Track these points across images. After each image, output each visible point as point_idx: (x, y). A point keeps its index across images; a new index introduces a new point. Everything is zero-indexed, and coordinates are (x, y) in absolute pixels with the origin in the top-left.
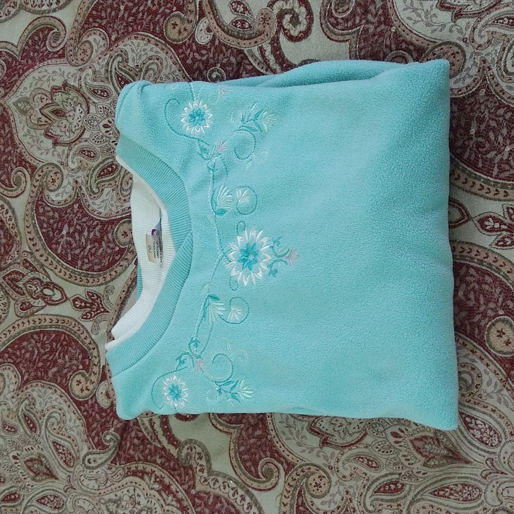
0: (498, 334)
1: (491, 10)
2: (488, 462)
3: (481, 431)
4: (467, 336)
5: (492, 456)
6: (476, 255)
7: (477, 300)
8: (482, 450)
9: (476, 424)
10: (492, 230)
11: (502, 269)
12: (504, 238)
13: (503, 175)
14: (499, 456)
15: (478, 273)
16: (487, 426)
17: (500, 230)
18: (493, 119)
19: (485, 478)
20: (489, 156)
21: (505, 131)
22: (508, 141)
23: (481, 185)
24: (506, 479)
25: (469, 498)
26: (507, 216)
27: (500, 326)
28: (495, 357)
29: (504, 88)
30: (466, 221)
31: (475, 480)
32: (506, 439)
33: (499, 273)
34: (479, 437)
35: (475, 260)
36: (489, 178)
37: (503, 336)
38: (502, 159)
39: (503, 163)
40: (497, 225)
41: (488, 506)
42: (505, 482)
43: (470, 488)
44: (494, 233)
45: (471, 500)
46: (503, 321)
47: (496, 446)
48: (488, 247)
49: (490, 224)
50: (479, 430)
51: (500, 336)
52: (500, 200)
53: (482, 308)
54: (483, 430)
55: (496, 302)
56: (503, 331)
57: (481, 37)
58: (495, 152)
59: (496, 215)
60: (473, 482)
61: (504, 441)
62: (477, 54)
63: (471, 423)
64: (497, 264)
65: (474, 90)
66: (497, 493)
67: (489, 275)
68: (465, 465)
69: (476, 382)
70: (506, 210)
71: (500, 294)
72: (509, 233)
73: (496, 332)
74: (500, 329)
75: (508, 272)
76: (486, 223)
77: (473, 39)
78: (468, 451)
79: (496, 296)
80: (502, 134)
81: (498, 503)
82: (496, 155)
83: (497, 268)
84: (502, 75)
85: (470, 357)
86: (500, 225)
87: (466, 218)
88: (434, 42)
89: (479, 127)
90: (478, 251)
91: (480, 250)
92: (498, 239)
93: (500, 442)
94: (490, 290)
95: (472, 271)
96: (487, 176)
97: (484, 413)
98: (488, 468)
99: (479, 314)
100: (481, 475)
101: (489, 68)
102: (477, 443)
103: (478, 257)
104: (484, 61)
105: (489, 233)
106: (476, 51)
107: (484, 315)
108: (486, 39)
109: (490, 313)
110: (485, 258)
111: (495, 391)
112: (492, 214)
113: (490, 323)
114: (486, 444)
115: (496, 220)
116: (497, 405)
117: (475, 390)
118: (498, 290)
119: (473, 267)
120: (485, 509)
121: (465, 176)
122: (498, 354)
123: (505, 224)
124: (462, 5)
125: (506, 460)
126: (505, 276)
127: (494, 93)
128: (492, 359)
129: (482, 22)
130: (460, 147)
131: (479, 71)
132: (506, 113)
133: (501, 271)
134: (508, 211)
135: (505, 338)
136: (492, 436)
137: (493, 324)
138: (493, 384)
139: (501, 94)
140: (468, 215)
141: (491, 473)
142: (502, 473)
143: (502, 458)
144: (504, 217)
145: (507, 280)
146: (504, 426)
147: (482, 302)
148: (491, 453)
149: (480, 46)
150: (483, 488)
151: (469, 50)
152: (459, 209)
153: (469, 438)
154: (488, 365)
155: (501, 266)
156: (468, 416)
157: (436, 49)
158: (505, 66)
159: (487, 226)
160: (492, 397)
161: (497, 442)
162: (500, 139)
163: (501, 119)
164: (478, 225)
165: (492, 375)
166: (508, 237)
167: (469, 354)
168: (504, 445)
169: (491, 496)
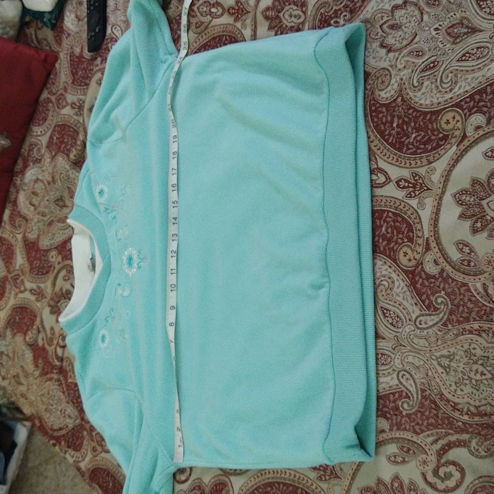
0: (404, 254)
1: (407, 46)
2: (395, 338)
3: (392, 318)
4: (387, 257)
5: (397, 334)
6: (394, 204)
7: (393, 233)
8: (392, 330)
9: (390, 314)
10: (404, 187)
11: (408, 212)
12: (410, 192)
13: (408, 152)
14: (401, 334)
15: (393, 215)
16: (396, 315)
17: (408, 187)
18: (406, 117)
19: (394, 350)
20: (403, 140)
21: (413, 124)
22: (414, 131)
23: (397, 159)
24: (406, 350)
25: (385, 363)
26: (412, 178)
27: (405, 249)
28: (402, 269)
29: (412, 96)
30: (389, 183)
31: (388, 351)
32: (406, 323)
33: (406, 215)
34: (391, 322)
35: (393, 207)
36: (401, 154)
37: (407, 256)
38: (409, 142)
39: (410, 145)
40: (406, 184)
41: (395, 369)
42: (406, 352)
43: (386, 356)
44: (404, 190)
45: (386, 364)
46: (406, 246)
47: (400, 327)
48: (401, 199)
49: (402, 184)
50: (391, 317)
51: (405, 256)
52: (407, 168)
53: (395, 238)
54: (393, 318)
55: (403, 234)
56: (407, 252)
57: (401, 64)
58: (406, 137)
59: (405, 178)
60: (387, 352)
61: (405, 324)
62: (398, 75)
63: (387, 313)
64: (405, 209)
65: (395, 98)
66: (401, 360)
67: (400, 216)
68: (382, 340)
69: (391, 287)
70: (411, 174)
71: (406, 228)
72: (413, 189)
73: (403, 253)
74: (405, 251)
75: (411, 214)
76: (400, 183)
77: (396, 65)
78: (384, 331)
79: (403, 230)
80: (411, 126)
81: (401, 366)
82: (406, 139)
83: (405, 212)
84: (411, 88)
85: (388, 270)
86: (408, 184)
87: (389, 180)
88: (376, 69)
89: (399, 122)
90: (395, 202)
91: (396, 201)
92: (407, 193)
93: (402, 325)
94: (400, 226)
95: (390, 214)
96: (400, 152)
97: (394, 306)
98: (396, 343)
99: (393, 242)
100: (392, 347)
101: (404, 84)
102: (389, 326)
103: (395, 205)
104: (402, 79)
105: (402, 190)
106: (398, 73)
107: (396, 243)
108: (402, 66)
109: (400, 241)
110: (399, 206)
111: (402, 292)
112: (403, 177)
113: (399, 248)
114: (395, 327)
115: (406, 181)
116: (402, 301)
117: (390, 291)
118: (404, 226)
119: (391, 212)
120: (394, 370)
121: (389, 153)
122: (404, 268)
123: (411, 183)
124: (392, 44)
125: (405, 337)
126: (409, 217)
127: (406, 100)
128: (401, 271)
129: (402, 55)
130: (388, 135)
131: (398, 86)
132: (413, 112)
133: (407, 213)
134: (413, 175)
135: (408, 257)
136: (398, 321)
137: (401, 249)
138: (401, 288)
139: (410, 100)
140: (390, 179)
141: (397, 346)
142: (404, 346)
143: (403, 335)
144: (411, 179)
145: (410, 219)
146: (406, 315)
147: (395, 234)
148: (397, 332)
149: (400, 70)
150: (393, 356)
151: (393, 73)
152: (385, 175)
153: (385, 323)
154: (398, 275)
155: (407, 210)
156: (386, 309)
157: (377, 73)
158: (413, 82)
159: (400, 185)
160: (399, 296)
161: (401, 325)
162: (410, 129)
163: (410, 116)
164: (396, 185)
165: (401, 282)
166: (413, 192)
167: (388, 269)
168: (405, 327)
169: (397, 361)
